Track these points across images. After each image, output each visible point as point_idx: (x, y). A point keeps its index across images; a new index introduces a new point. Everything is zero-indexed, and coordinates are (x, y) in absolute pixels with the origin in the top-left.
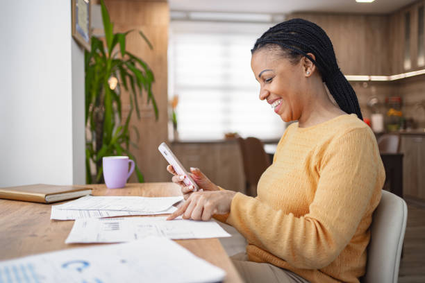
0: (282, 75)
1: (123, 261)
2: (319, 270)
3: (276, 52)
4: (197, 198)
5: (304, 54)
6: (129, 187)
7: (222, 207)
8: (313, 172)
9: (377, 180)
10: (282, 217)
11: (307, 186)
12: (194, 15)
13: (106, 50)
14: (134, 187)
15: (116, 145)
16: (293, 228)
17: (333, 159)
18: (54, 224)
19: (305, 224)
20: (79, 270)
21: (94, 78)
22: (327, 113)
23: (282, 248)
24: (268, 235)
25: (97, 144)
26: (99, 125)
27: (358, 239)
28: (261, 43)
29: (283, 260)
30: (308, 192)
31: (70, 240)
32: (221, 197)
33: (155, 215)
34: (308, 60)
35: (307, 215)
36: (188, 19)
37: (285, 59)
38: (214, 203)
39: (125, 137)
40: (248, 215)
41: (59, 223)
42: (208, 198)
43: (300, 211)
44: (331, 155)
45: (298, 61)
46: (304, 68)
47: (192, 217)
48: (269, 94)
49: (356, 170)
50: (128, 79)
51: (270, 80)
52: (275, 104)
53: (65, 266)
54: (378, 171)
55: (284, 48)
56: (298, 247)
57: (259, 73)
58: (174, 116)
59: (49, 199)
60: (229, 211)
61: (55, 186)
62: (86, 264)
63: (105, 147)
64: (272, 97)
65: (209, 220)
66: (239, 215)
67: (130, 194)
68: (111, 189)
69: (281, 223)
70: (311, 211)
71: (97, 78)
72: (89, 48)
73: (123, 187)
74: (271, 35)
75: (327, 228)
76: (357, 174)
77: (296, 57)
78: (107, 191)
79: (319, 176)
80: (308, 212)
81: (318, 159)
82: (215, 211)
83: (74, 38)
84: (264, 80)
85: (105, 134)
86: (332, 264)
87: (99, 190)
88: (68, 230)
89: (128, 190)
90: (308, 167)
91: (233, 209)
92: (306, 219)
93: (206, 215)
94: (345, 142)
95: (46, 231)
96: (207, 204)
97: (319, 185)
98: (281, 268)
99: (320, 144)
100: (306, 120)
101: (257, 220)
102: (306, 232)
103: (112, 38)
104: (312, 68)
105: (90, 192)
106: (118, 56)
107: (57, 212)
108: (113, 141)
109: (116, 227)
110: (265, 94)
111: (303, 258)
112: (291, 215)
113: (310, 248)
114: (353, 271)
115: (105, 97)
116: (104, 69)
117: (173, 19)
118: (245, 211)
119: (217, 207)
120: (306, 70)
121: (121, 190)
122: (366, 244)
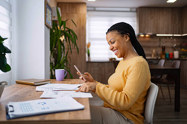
0: (118, 41)
1: (56, 103)
2: (126, 110)
3: (116, 33)
4: (85, 84)
5: (126, 34)
6: (65, 80)
7: (93, 88)
8: (125, 76)
9: (147, 80)
10: (113, 92)
11: (122, 81)
12: (97, 9)
13: (59, 27)
14: (67, 80)
15: (62, 64)
16: (116, 96)
17: (131, 72)
18: (37, 92)
19: (121, 94)
20: (43, 105)
21: (54, 38)
22: (132, 55)
23: (112, 102)
24: (108, 98)
25: (55, 63)
26: (56, 56)
27: (141, 100)
28: (110, 30)
29: (113, 106)
30: (123, 83)
31: (41, 97)
32: (93, 84)
33: (71, 90)
34: (127, 36)
35: (122, 92)
36: (95, 10)
37: (119, 35)
38: (90, 86)
39: (66, 61)
40: (102, 91)
41: (38, 92)
42: (88, 85)
43: (120, 90)
44: (131, 71)
45: (124, 36)
46: (126, 38)
47: (83, 91)
48: (113, 47)
49: (139, 77)
50: (67, 38)
51: (114, 42)
52: (115, 52)
53: (39, 103)
54: (147, 77)
55: (118, 31)
56: (118, 102)
57: (110, 40)
58: (88, 51)
59: (36, 84)
60: (95, 89)
61: (39, 80)
62: (45, 103)
63: (58, 65)
64: (115, 49)
65: (88, 92)
66: (99, 91)
67: (64, 83)
68: (58, 81)
69: (112, 94)
70: (123, 90)
71: (55, 37)
72: (52, 27)
73: (63, 80)
74: (114, 27)
75: (128, 96)
76: (140, 77)
77: (123, 35)
78: (57, 82)
79: (127, 78)
80: (123, 91)
81: (127, 72)
82: (90, 89)
83: (45, 25)
84: (111, 43)
85: (58, 59)
86: (130, 108)
87: (54, 81)
88: (41, 94)
89: (64, 81)
90: (123, 75)
91: (96, 89)
92: (122, 93)
93: (87, 90)
94: (136, 67)
95: (34, 94)
96: (87, 86)
97: (127, 82)
98: (113, 109)
99: (127, 67)
100: (126, 57)
101: (104, 93)
102: (121, 97)
103: (61, 22)
104: (128, 39)
105: (50, 82)
106: (63, 29)
107: (38, 88)
108: (61, 62)
109: (57, 94)
110: (112, 48)
111: (120, 106)
112: (117, 91)
113: (122, 103)
114: (138, 111)
115: (58, 45)
116: (58, 34)
117: (88, 11)
118: (101, 90)
119: (91, 87)
120: (126, 39)
121: (62, 81)
122: (143, 102)
